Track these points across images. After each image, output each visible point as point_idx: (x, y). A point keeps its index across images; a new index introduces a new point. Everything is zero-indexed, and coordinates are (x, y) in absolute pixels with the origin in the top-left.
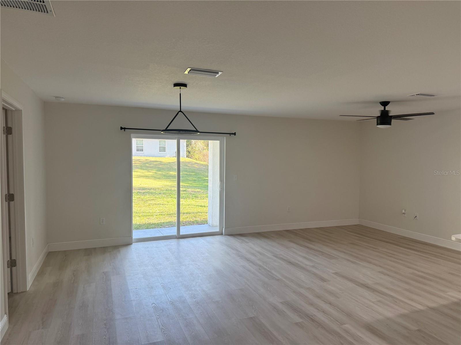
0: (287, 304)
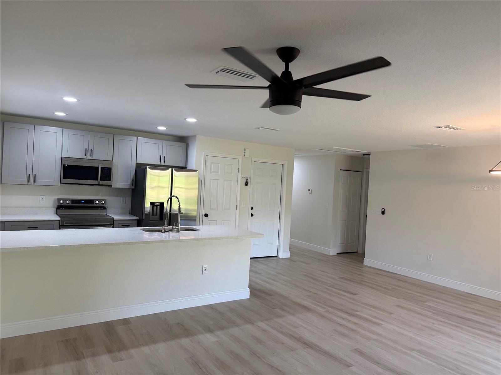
0: (379, 324)
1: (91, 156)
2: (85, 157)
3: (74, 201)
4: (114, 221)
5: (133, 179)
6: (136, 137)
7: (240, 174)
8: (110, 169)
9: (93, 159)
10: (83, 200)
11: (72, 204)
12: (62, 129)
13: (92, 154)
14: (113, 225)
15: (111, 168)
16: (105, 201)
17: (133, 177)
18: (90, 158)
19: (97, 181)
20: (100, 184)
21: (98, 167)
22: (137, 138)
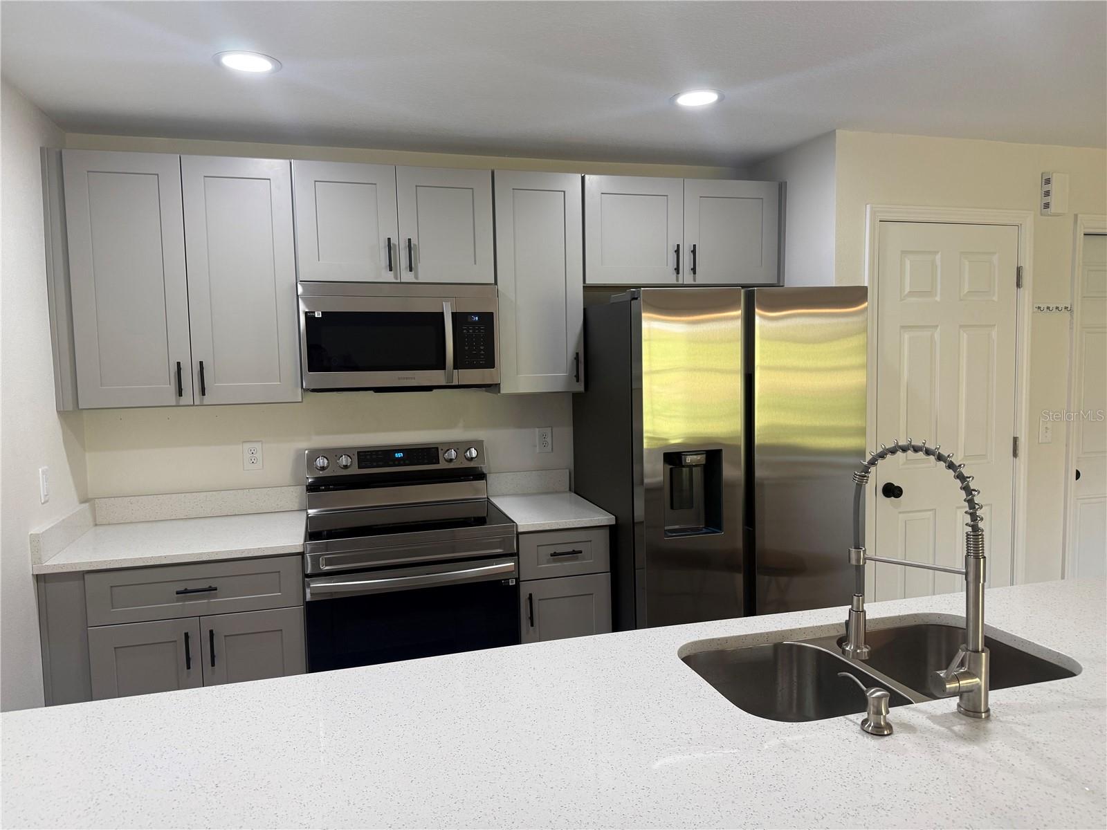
1: (411, 270)
2: (389, 277)
3: (367, 456)
4: (520, 536)
5: (577, 354)
6: (579, 176)
7: (1026, 292)
8: (487, 319)
9: (420, 281)
10: (399, 451)
11: (360, 467)
12: (288, 161)
13: (416, 265)
14: (517, 554)
15: (492, 313)
16: (479, 445)
17: (578, 344)
18: (407, 277)
19: (441, 372)
20: (455, 383)
21: (443, 313)
22: (583, 178)
